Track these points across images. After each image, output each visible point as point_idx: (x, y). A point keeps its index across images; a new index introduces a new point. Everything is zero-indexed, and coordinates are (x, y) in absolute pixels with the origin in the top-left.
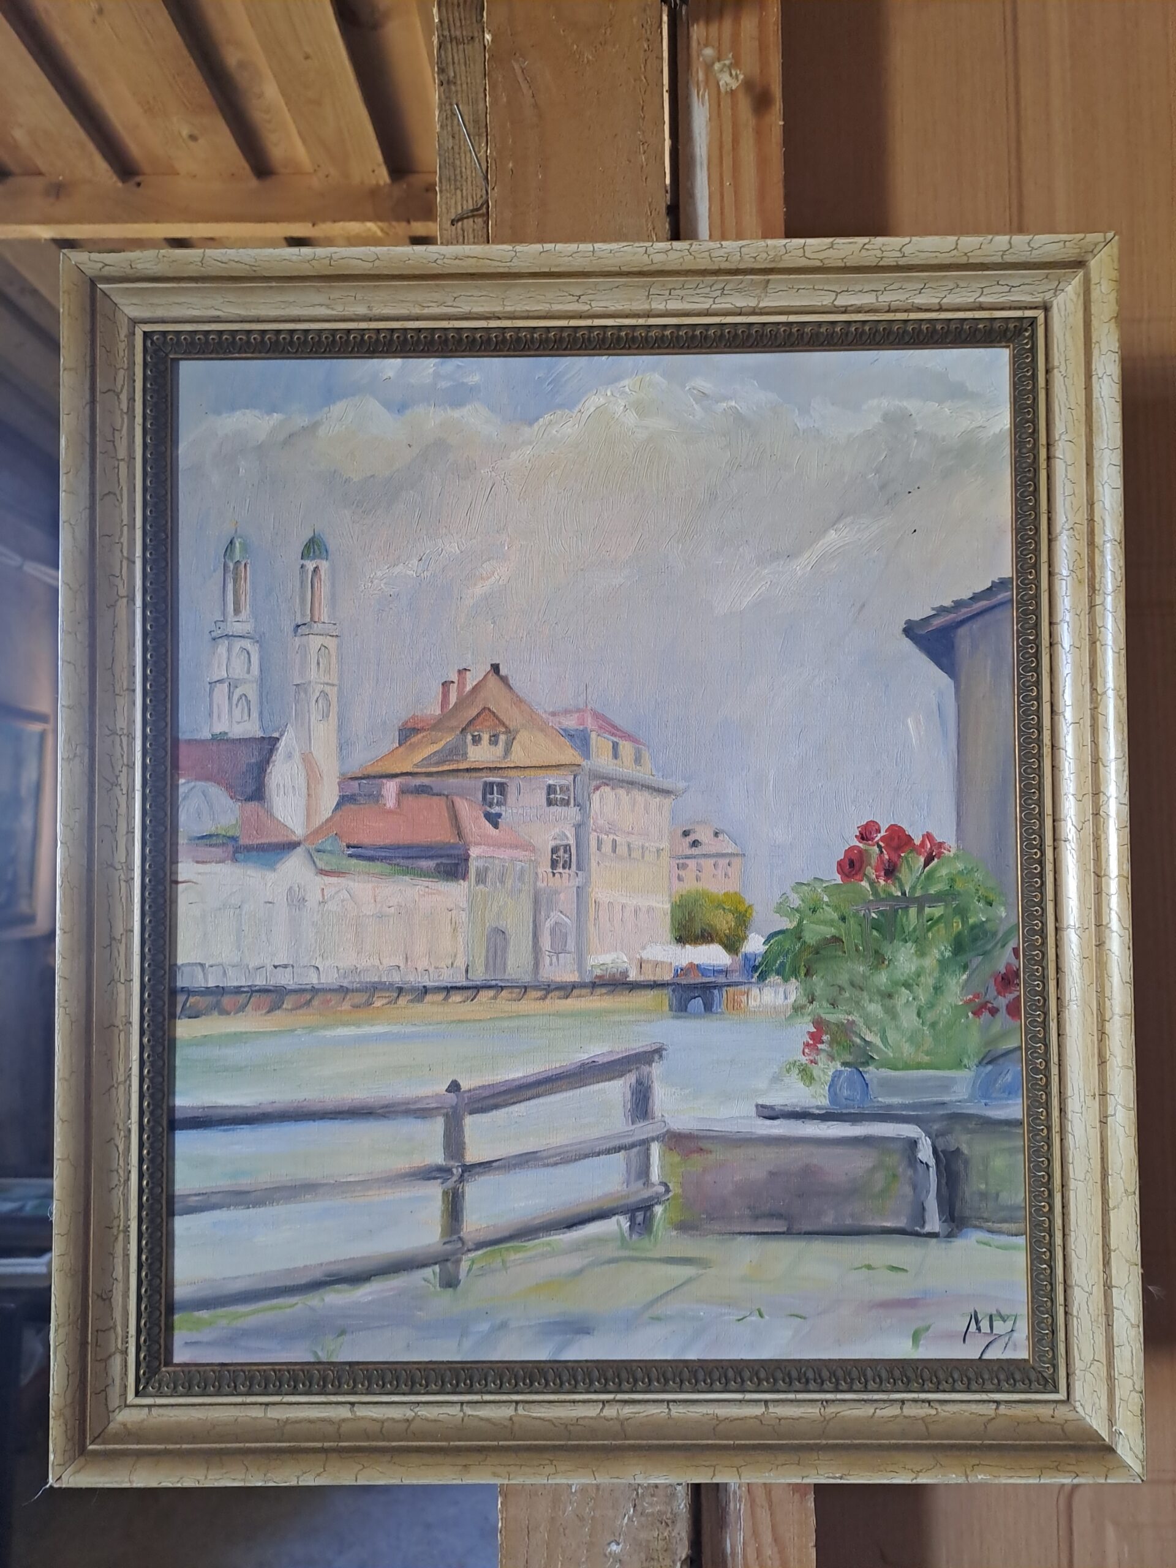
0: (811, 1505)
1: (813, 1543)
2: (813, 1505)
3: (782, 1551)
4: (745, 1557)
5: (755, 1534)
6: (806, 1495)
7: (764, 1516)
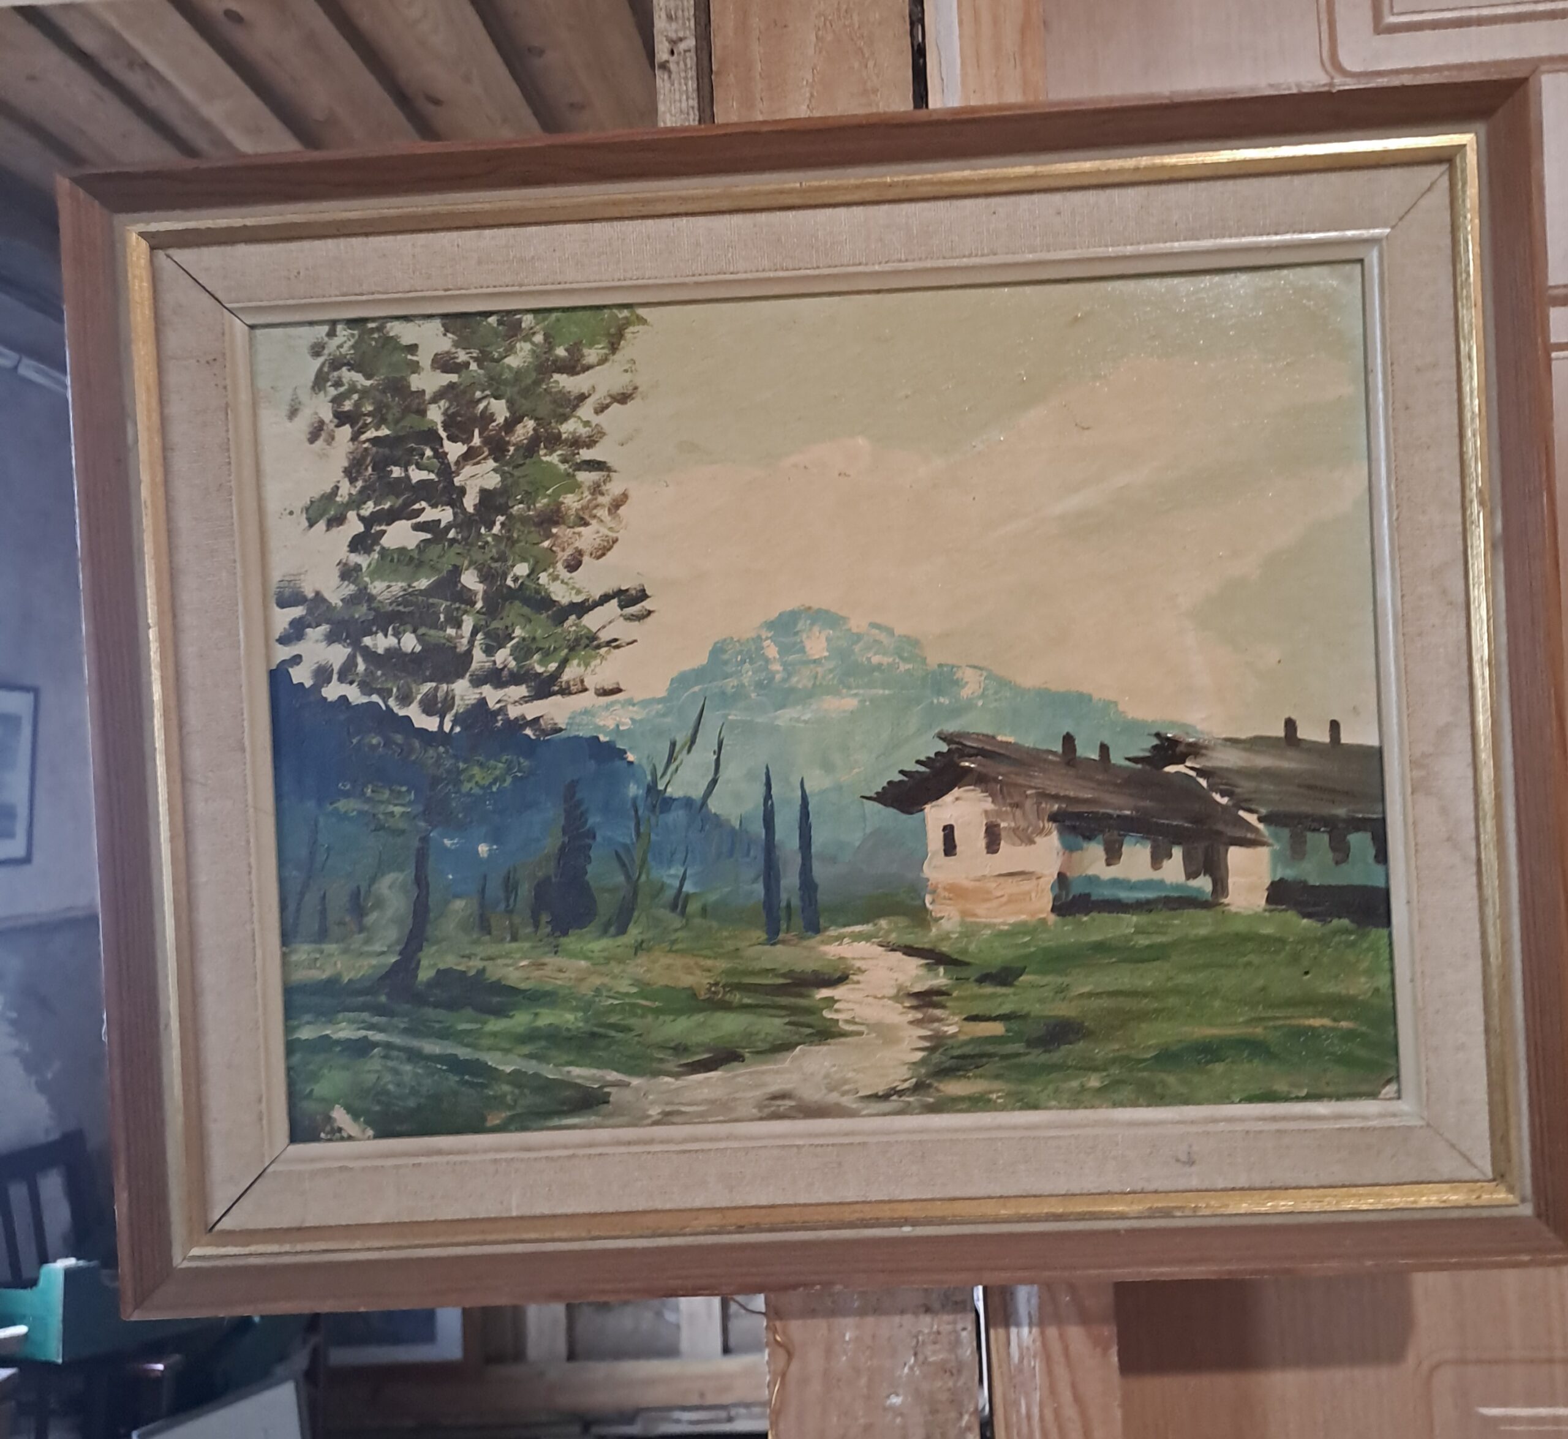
0: (1115, 1359)
1: (1118, 1402)
3: (1083, 1412)
4: (1042, 1419)
5: (1053, 1392)
6: (1109, 1347)
7: (1061, 1373)
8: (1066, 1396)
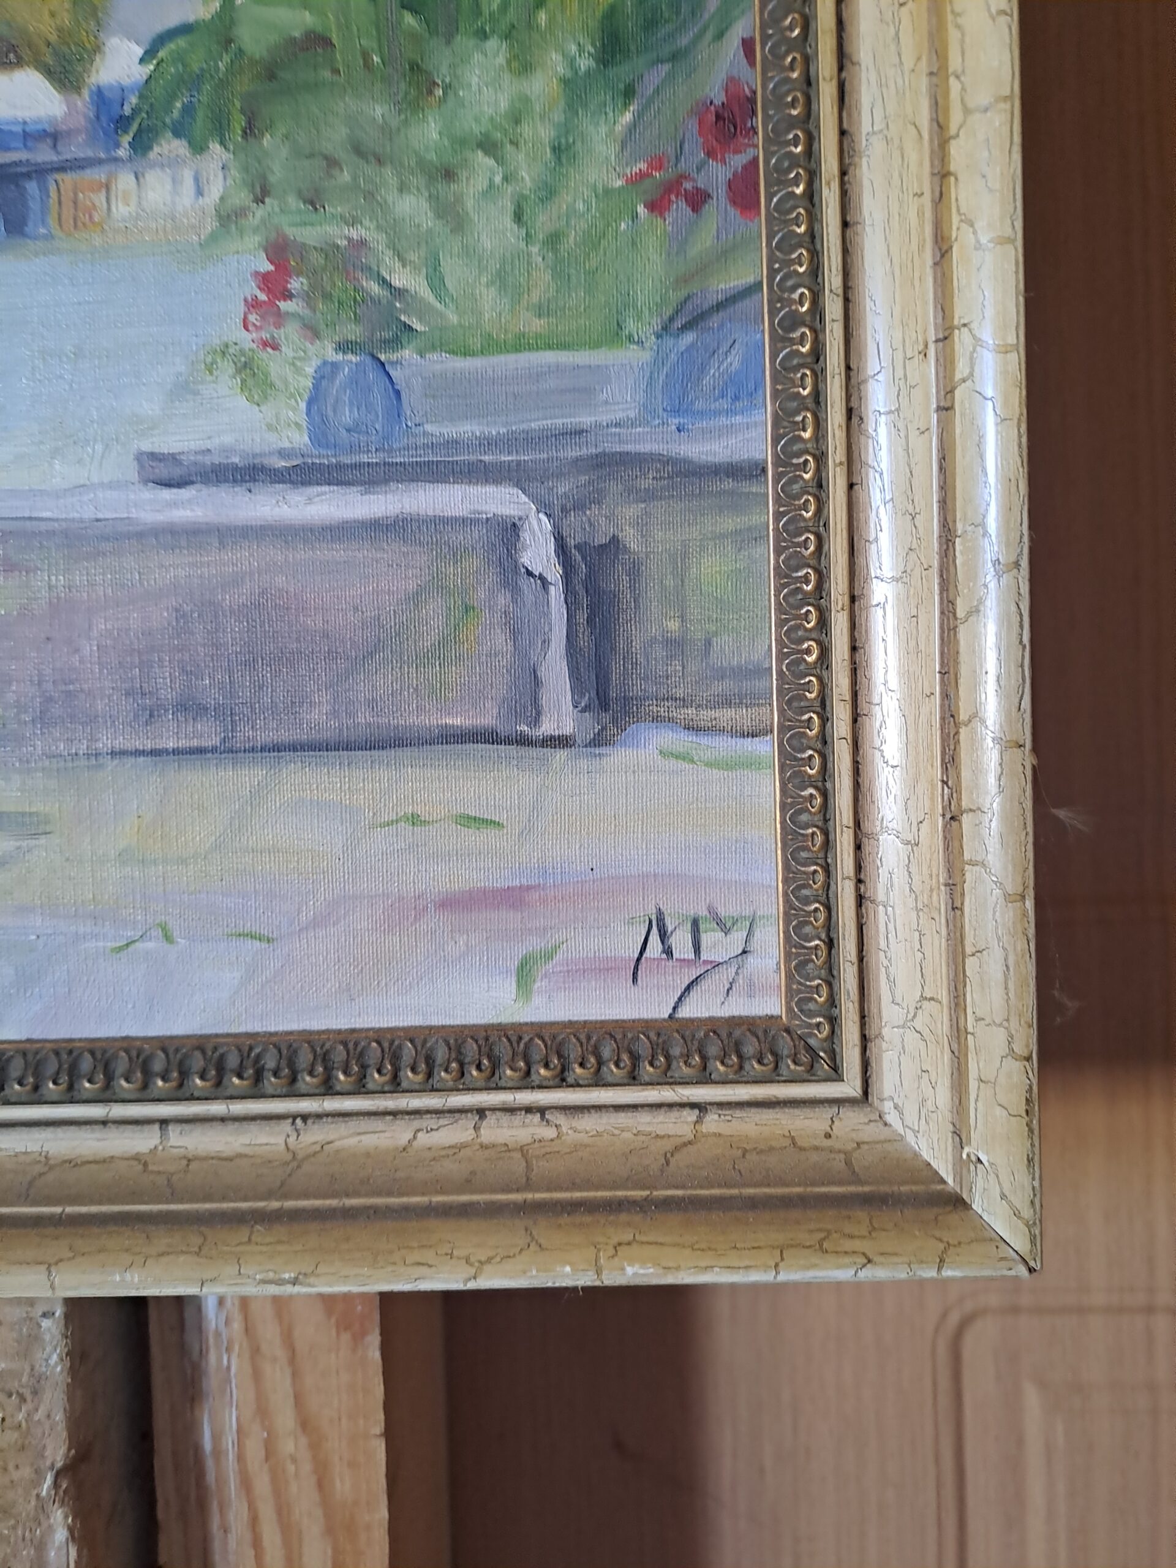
0: (376, 1355)
1: (379, 1428)
2: (377, 1355)
3: (316, 1446)
4: (240, 1458)
5: (263, 1411)
6: (364, 1333)
7: (278, 1379)
8: (285, 1419)
